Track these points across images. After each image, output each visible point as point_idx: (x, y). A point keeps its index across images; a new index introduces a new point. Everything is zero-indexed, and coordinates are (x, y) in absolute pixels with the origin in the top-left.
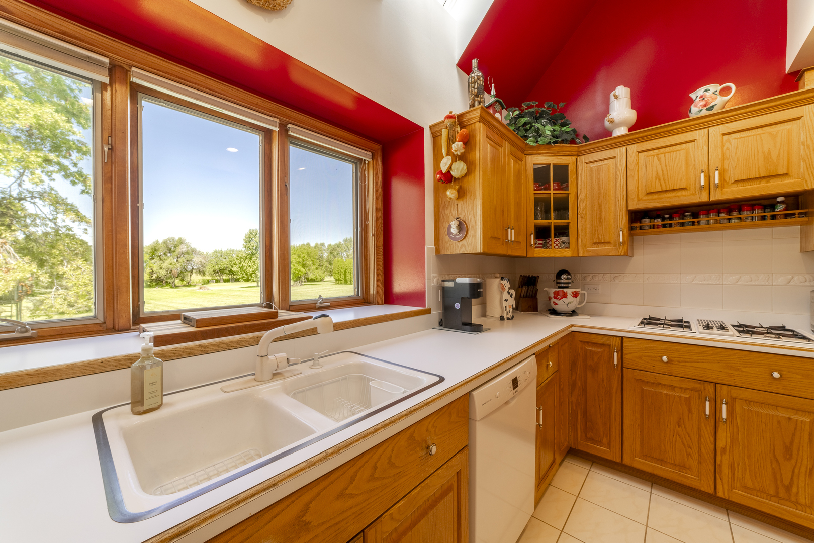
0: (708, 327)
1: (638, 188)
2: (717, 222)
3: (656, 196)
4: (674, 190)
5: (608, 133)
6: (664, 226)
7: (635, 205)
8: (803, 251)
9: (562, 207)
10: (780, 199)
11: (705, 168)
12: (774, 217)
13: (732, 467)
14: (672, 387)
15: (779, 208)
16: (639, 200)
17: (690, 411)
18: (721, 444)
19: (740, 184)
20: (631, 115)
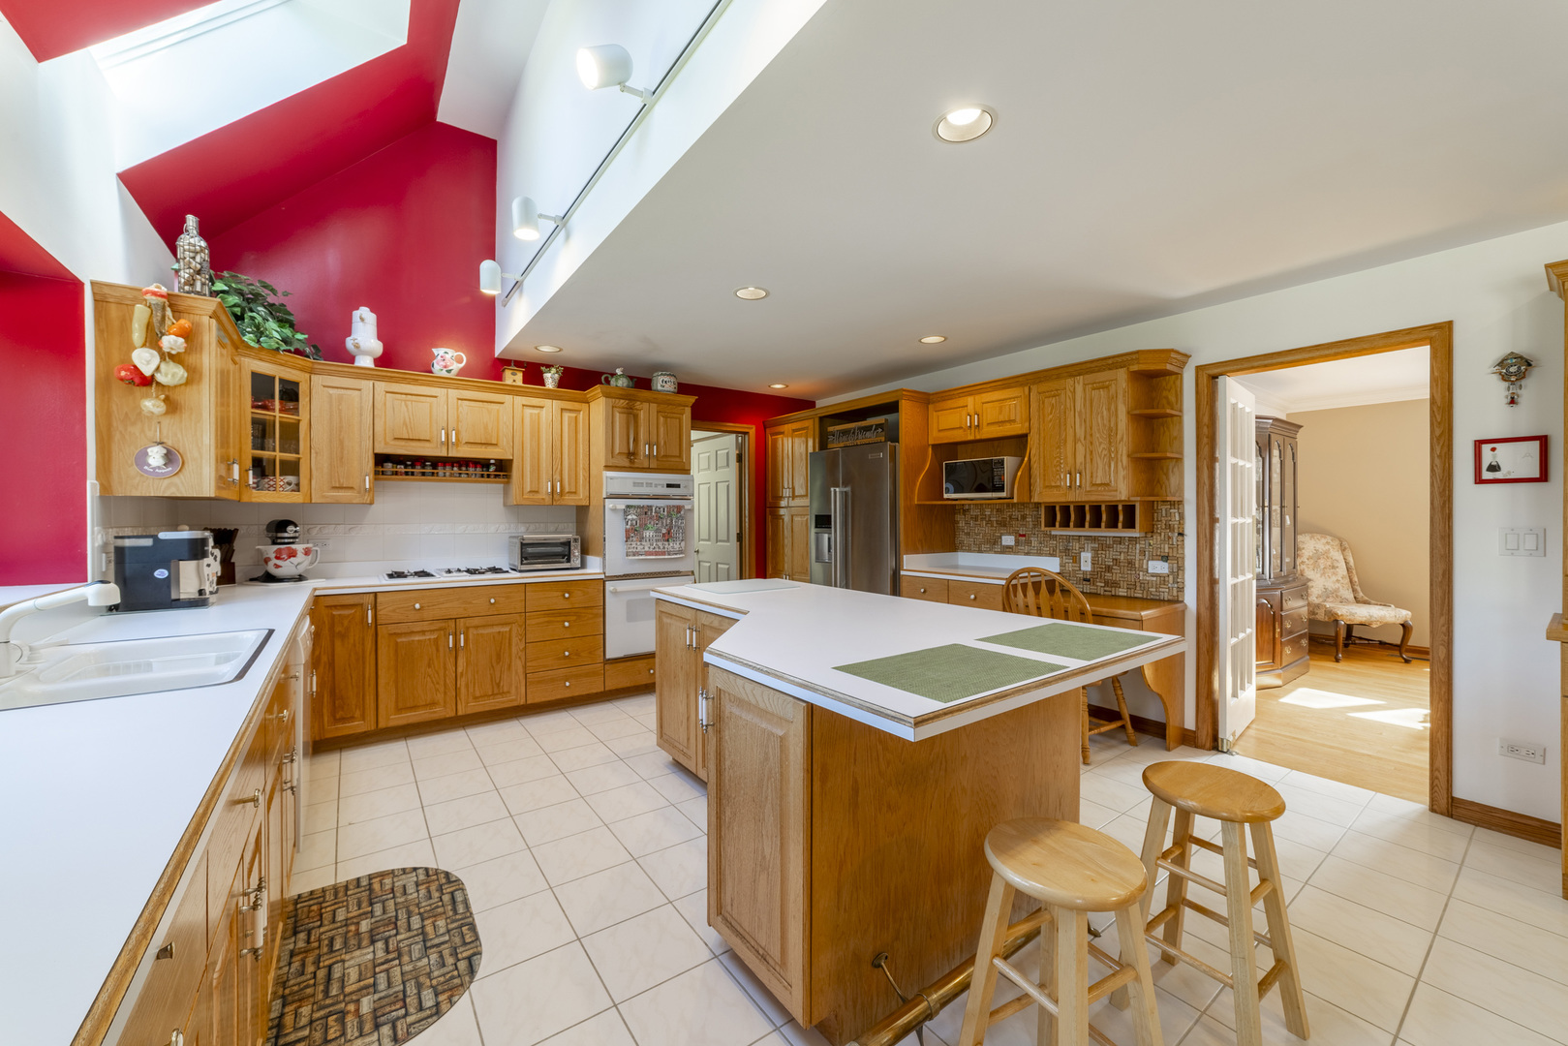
0: (449, 571)
1: (385, 430)
2: (451, 475)
3: (403, 443)
4: (419, 440)
5: (351, 359)
6: (407, 473)
7: (381, 449)
8: (505, 505)
9: (291, 434)
10: (492, 461)
11: (445, 425)
12: (489, 476)
13: (467, 686)
14: (423, 632)
15: (492, 468)
16: (386, 443)
17: (438, 650)
18: (460, 670)
19: (469, 446)
20: (378, 348)
